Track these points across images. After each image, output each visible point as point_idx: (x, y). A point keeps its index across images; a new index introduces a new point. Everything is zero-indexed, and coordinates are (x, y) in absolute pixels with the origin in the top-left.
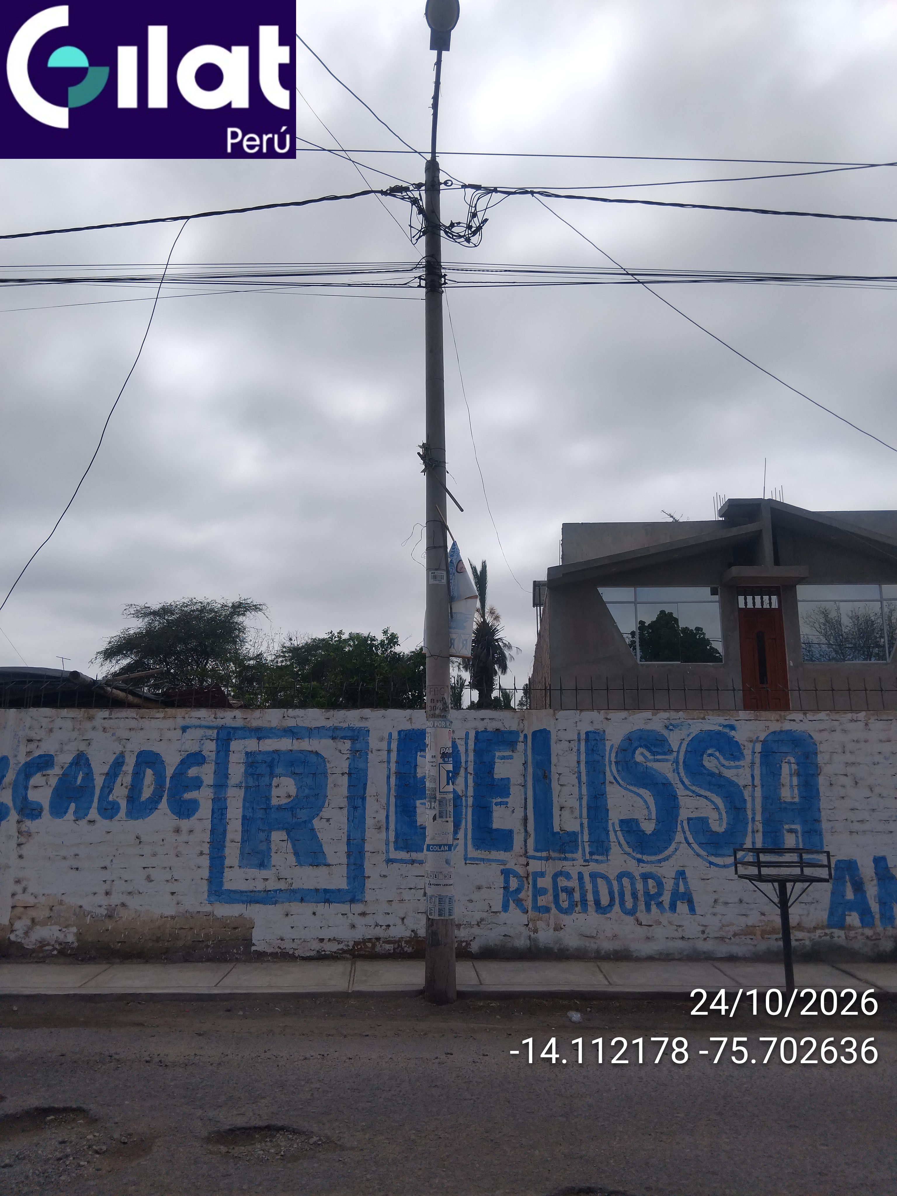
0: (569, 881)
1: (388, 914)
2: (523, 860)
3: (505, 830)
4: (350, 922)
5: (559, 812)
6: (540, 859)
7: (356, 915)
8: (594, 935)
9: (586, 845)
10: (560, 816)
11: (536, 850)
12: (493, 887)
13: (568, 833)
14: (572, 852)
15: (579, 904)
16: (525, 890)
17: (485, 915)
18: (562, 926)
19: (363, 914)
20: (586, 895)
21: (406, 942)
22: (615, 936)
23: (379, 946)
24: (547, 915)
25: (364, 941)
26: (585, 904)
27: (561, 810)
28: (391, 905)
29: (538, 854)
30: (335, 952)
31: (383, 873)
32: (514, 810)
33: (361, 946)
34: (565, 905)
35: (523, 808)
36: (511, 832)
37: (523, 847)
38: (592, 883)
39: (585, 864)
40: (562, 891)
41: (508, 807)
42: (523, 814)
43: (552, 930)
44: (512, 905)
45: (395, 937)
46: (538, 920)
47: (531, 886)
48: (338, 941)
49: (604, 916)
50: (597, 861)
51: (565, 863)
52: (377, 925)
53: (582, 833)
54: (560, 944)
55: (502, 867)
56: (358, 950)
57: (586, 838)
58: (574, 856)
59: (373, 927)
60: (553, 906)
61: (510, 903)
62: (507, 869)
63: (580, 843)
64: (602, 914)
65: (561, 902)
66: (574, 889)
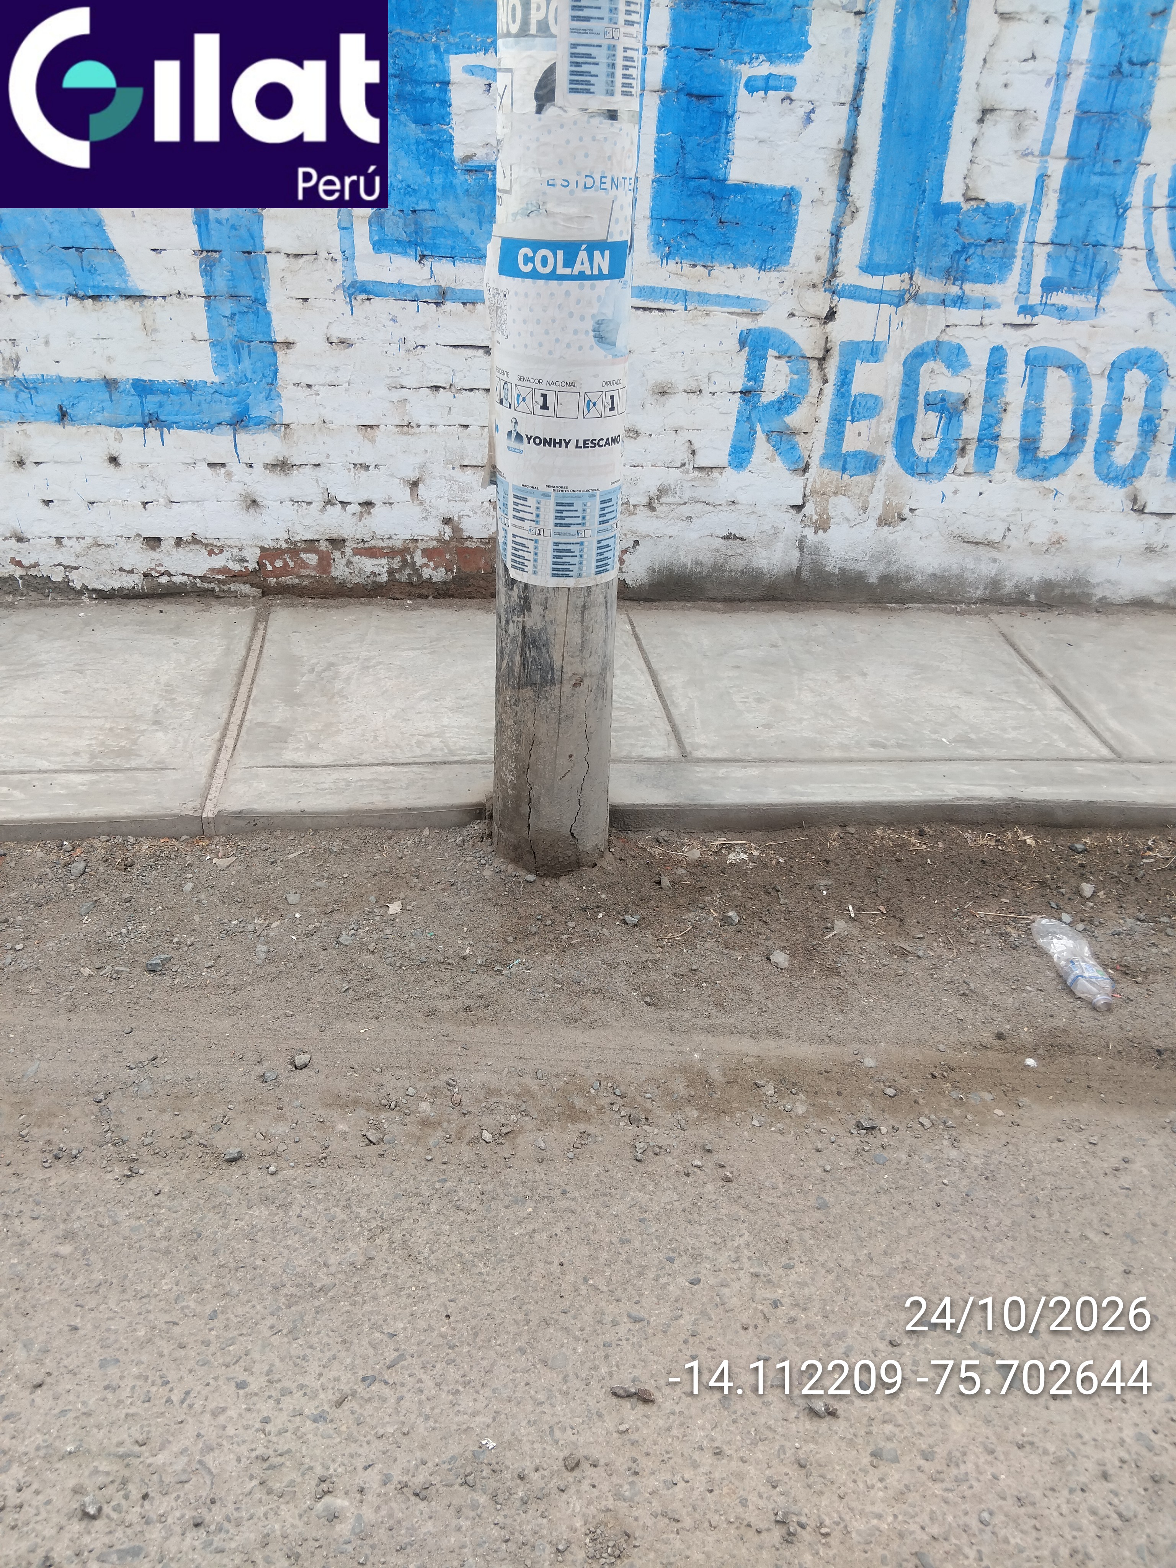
0: (955, 373)
1: (366, 467)
2: (819, 302)
3: (771, 190)
4: (239, 488)
5: (973, 129)
6: (876, 298)
7: (258, 467)
8: (996, 537)
9: (1041, 254)
10: (975, 142)
11: (869, 268)
12: (707, 388)
13: (987, 210)
14: (988, 279)
15: (972, 449)
16: (809, 399)
17: (674, 475)
18: (906, 512)
19: (282, 466)
20: (999, 421)
21: (428, 553)
22: (1057, 543)
23: (344, 561)
24: (866, 478)
25: (294, 549)
26: (990, 447)
27: (981, 121)
28: (373, 441)
29: (874, 282)
30: (203, 578)
31: (337, 333)
32: (813, 111)
33: (286, 564)
34: (927, 450)
35: (846, 108)
36: (790, 196)
37: (826, 254)
38: (1031, 384)
39: (1021, 319)
40: (928, 405)
41: (792, 100)
42: (841, 130)
43: (872, 524)
44: (762, 447)
45: (390, 538)
46: (835, 494)
47: (830, 389)
48: (206, 545)
49: (1038, 484)
50: (1061, 312)
51: (955, 314)
52: (329, 502)
53: (1036, 210)
54: (889, 563)
55: (746, 323)
56: (277, 573)
57: (1045, 229)
58: (994, 291)
59: (317, 505)
60: (890, 453)
61: (757, 442)
62: (761, 331)
63: (1020, 246)
64: (1034, 477)
65: (916, 441)
66: (965, 402)
